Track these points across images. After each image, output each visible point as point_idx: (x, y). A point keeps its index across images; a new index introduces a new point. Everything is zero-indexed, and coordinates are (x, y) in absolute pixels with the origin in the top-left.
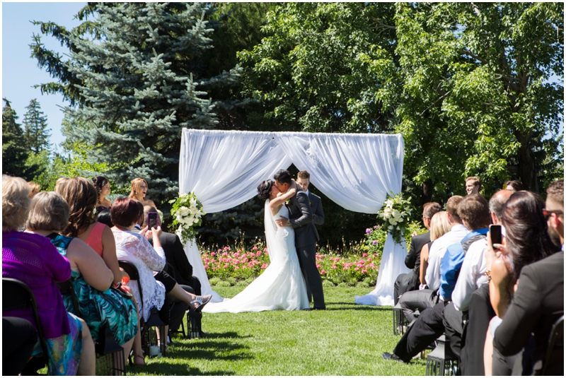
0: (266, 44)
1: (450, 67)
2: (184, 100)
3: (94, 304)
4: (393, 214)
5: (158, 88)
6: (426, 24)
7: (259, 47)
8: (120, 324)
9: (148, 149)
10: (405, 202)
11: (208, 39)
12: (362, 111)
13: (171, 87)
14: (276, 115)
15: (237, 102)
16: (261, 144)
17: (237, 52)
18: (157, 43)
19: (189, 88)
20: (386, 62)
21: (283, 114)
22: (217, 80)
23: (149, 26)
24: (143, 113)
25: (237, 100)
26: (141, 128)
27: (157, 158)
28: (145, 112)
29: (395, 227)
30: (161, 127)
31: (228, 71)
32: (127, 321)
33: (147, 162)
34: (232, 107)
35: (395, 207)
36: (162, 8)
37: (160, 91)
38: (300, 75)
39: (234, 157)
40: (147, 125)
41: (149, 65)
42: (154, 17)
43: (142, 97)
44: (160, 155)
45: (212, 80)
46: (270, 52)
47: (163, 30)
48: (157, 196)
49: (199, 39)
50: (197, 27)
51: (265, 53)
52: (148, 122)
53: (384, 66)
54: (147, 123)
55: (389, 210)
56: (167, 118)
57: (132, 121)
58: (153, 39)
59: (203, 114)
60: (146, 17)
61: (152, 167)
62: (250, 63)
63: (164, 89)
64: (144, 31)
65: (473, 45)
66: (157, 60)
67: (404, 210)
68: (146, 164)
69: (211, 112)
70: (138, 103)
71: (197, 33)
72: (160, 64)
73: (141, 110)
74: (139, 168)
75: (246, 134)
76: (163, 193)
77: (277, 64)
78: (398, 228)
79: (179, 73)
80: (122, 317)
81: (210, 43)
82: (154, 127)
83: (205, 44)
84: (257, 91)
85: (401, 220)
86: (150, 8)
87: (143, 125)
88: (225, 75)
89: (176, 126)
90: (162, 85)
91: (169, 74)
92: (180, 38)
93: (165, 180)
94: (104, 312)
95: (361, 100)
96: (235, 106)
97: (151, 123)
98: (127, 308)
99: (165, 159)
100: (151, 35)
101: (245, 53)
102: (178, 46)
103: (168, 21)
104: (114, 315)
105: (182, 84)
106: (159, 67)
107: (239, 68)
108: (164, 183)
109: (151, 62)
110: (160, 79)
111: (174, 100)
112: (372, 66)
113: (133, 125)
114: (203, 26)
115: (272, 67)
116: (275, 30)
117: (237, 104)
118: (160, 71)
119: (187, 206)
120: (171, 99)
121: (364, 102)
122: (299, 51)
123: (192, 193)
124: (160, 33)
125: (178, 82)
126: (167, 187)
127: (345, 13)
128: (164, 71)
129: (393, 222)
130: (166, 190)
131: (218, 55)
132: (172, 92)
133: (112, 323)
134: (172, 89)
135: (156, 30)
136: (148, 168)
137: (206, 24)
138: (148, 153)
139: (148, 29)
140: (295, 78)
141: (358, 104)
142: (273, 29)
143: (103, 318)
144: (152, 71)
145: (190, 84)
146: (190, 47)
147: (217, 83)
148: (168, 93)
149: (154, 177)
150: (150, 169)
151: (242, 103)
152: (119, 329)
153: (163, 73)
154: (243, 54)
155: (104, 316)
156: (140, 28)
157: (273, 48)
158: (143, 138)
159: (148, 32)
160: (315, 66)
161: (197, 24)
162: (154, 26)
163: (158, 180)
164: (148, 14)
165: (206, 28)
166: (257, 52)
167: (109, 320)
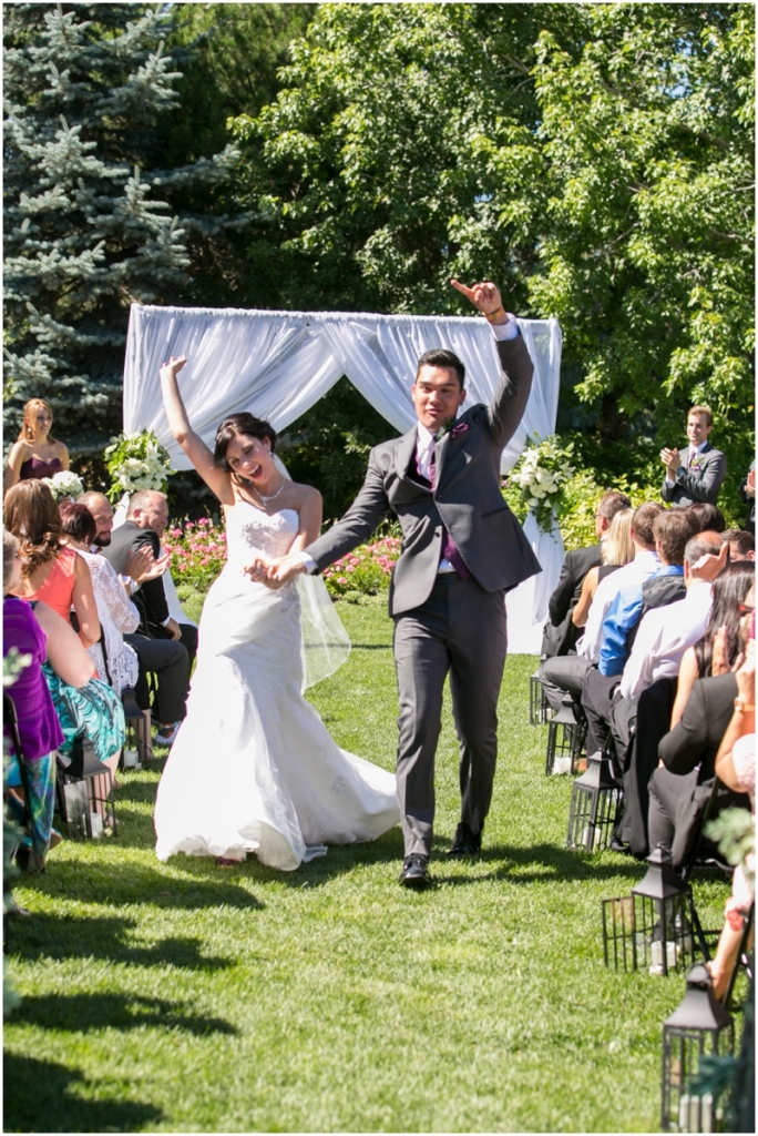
0: (288, 104)
1: (649, 169)
2: (120, 219)
3: (66, 702)
4: (539, 477)
5: (67, 192)
6: (607, 65)
7: (273, 110)
8: (103, 730)
9: (48, 317)
10: (561, 453)
11: (170, 91)
12: (480, 243)
13: (94, 190)
14: (306, 246)
15: (227, 220)
16: (283, 335)
17: (230, 119)
18: (65, 99)
19: (130, 197)
20: (525, 152)
21: (320, 247)
22: (186, 174)
23: (51, 66)
24: (37, 243)
25: (226, 216)
26: (33, 274)
27: (64, 336)
28: (41, 241)
29: (541, 501)
30: (74, 271)
31: (209, 157)
32: (111, 724)
33: (45, 343)
34: (216, 230)
35: (542, 463)
36: (79, 33)
37: (72, 199)
38: (356, 168)
39: (232, 361)
40: (44, 269)
41: (51, 147)
42: (62, 49)
43: (36, 210)
44: (71, 329)
45: (179, 175)
46: (296, 121)
47: (79, 72)
48: (63, 412)
49: (154, 93)
50: (149, 71)
51: (285, 124)
52: (48, 264)
53: (521, 160)
54: (46, 264)
55: (530, 469)
56: (86, 254)
57: (15, 261)
58: (59, 89)
59: (158, 248)
60: (45, 49)
61: (53, 353)
62: (254, 142)
63: (80, 194)
64: (41, 74)
65: (697, 119)
66: (68, 136)
67: (558, 470)
68: (42, 347)
69: (175, 243)
70: (26, 222)
71: (149, 81)
72: (73, 146)
73: (32, 236)
74: (29, 357)
75: (256, 316)
76: (75, 407)
77: (310, 146)
78: (547, 504)
79: (109, 162)
80: (105, 719)
81: (174, 99)
82: (59, 273)
83: (162, 101)
84: (270, 197)
85: (553, 489)
86: (54, 32)
87: (36, 269)
88: (202, 165)
89: (103, 270)
90: (76, 186)
91: (92, 164)
92: (114, 92)
93: (80, 380)
94: (81, 713)
95: (478, 220)
96: (222, 227)
97: (54, 265)
98: (111, 704)
99: (80, 338)
100: (54, 82)
101: (244, 122)
102: (109, 105)
103: (90, 54)
104: (94, 716)
105: (115, 182)
106: (71, 152)
107: (232, 152)
108: (79, 386)
109: (56, 141)
110: (74, 175)
111: (100, 218)
112: (496, 158)
113: (18, 268)
114: (160, 68)
115: (301, 150)
116: (307, 75)
117: (228, 224)
118: (72, 158)
119: (139, 457)
120: (94, 216)
121: (485, 224)
122: (353, 118)
123: (149, 431)
124: (73, 78)
125: (108, 180)
126: (85, 394)
127: (448, 48)
128: (81, 159)
129: (538, 493)
130: (83, 401)
131: (188, 120)
132: (95, 201)
133: (92, 730)
134: (97, 195)
135: (67, 72)
136: (45, 356)
137: (165, 64)
138: (46, 325)
139: (49, 71)
140: (347, 173)
141: (472, 228)
142: (303, 74)
143: (80, 723)
144: (57, 158)
145: (136, 187)
146: (131, 107)
147: (187, 179)
148: (88, 202)
149: (57, 373)
150: (51, 356)
151: (236, 222)
152: (102, 737)
153: (79, 163)
154: (240, 123)
155: (80, 721)
156: (31, 70)
157: (301, 112)
158: (36, 294)
159: (48, 77)
160: (386, 149)
161: (147, 64)
162: (61, 65)
163: (67, 381)
164: (50, 44)
165: (166, 72)
166: (270, 119)
167: (89, 725)
